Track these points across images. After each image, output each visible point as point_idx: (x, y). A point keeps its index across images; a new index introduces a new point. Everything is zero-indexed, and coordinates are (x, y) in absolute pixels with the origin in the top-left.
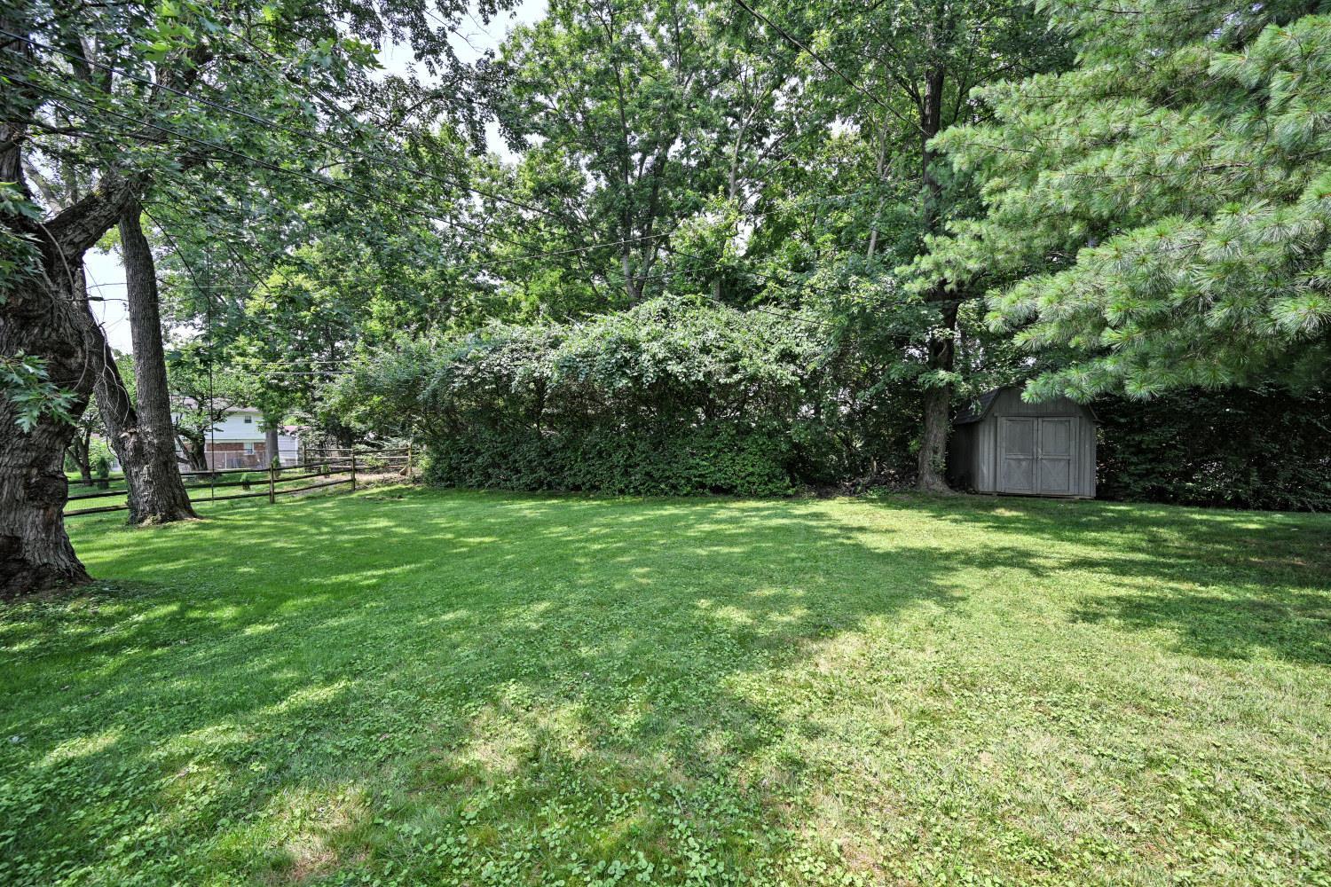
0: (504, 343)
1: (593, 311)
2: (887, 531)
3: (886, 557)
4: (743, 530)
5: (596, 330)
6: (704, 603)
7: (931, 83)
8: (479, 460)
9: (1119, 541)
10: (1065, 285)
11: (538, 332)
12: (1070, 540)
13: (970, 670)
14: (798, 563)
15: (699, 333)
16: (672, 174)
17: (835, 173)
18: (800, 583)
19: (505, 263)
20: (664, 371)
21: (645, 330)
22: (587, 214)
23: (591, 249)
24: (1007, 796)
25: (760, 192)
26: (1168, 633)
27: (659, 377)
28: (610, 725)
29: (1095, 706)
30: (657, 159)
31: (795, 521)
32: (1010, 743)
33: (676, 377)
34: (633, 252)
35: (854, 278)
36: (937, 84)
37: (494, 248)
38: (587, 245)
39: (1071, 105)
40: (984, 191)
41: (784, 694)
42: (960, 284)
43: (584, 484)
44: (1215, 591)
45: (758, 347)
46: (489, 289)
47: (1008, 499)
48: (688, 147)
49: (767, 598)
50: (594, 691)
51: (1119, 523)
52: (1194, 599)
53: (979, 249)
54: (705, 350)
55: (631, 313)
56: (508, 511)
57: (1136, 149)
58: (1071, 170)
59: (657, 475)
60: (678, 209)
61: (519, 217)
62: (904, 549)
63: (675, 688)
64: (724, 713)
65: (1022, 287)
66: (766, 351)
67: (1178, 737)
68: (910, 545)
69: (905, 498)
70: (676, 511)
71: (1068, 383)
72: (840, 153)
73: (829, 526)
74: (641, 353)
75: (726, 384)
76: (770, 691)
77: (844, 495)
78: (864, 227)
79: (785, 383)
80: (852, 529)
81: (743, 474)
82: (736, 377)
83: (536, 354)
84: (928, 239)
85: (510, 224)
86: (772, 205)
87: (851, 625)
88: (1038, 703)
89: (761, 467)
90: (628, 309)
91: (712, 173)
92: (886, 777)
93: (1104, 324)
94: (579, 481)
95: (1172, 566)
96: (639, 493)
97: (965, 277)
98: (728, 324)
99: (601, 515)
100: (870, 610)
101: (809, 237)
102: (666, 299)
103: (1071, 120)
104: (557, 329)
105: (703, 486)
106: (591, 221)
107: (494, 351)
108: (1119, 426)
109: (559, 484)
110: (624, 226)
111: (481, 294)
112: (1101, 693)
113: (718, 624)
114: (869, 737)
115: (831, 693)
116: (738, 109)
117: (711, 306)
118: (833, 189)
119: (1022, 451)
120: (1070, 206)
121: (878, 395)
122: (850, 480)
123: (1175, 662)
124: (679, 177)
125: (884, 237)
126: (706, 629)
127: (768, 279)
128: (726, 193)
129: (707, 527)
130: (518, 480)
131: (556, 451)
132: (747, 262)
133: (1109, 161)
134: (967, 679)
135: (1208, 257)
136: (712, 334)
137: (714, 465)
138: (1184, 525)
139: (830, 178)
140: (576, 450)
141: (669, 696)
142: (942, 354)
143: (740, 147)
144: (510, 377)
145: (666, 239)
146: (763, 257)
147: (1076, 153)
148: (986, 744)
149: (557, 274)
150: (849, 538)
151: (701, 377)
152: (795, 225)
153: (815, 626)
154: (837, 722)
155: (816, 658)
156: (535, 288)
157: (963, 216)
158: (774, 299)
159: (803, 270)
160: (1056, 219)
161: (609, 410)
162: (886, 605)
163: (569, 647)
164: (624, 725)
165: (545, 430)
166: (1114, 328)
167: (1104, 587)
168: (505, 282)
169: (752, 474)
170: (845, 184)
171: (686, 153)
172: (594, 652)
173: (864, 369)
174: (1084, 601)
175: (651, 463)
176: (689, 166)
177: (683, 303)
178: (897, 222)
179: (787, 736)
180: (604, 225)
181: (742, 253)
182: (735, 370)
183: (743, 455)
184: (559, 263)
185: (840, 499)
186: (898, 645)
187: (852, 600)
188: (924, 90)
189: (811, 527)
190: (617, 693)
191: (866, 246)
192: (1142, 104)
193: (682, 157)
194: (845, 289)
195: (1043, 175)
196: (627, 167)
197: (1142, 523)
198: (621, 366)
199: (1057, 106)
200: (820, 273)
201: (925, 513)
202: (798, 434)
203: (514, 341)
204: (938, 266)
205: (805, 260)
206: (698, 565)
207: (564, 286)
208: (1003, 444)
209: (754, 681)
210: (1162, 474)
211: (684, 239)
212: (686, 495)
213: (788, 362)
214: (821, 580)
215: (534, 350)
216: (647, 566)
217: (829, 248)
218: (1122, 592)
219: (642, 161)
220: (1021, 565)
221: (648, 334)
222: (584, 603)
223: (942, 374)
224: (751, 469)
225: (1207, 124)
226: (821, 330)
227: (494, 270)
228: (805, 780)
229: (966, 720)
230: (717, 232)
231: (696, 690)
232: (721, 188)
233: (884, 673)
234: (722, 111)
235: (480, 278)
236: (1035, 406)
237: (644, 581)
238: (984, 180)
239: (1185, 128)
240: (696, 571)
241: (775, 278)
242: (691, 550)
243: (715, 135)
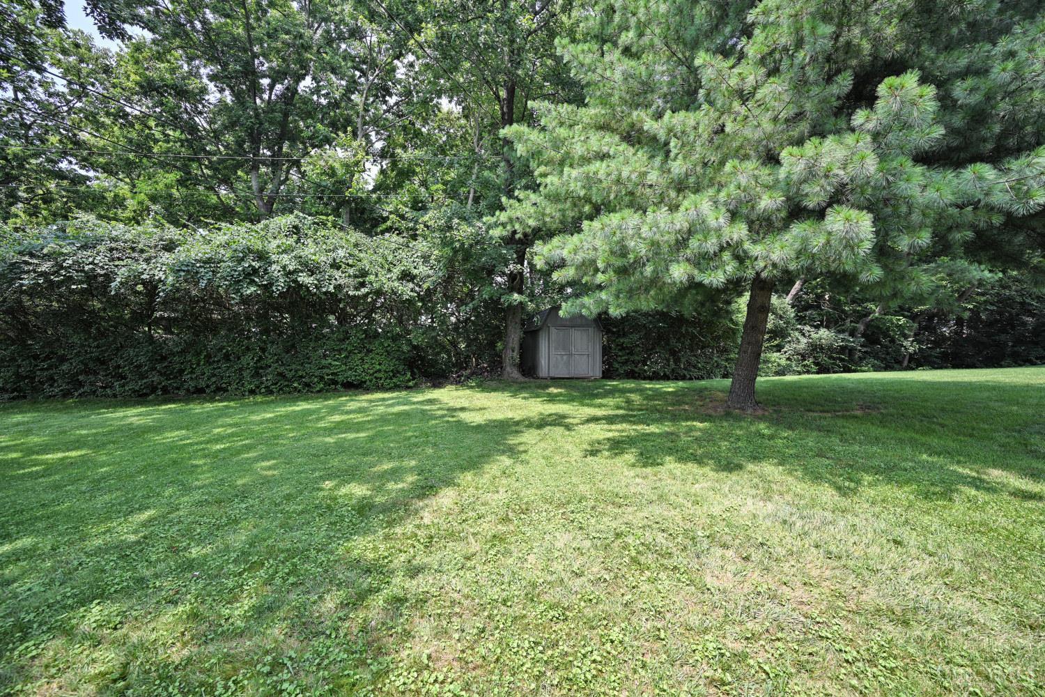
0: (99, 240)
1: (218, 219)
2: (481, 409)
3: (479, 428)
4: (370, 418)
5: (220, 238)
6: (328, 484)
7: (507, 89)
8: (65, 367)
9: (612, 403)
10: (578, 243)
11: (149, 231)
12: (588, 405)
13: (526, 500)
14: (413, 441)
15: (330, 251)
16: (303, 107)
17: (444, 138)
18: (413, 456)
19: (102, 155)
20: (295, 281)
21: (274, 243)
22: (210, 123)
23: (215, 158)
24: (541, 580)
25: (384, 140)
26: (630, 457)
27: (290, 287)
28: (220, 616)
29: (593, 508)
30: (287, 89)
31: (414, 407)
32: (546, 544)
33: (308, 288)
34: (263, 169)
35: (456, 221)
36: (511, 92)
37: (84, 136)
38: (209, 153)
39: (584, 128)
40: (536, 173)
41: (394, 547)
42: (525, 235)
43: (208, 386)
44: (653, 429)
45: (382, 267)
46: (78, 180)
47: (556, 381)
48: (318, 86)
49: (386, 471)
50: (204, 588)
51: (611, 393)
52: (644, 434)
53: (535, 212)
54: (335, 265)
55: (260, 226)
56: (108, 419)
57: (613, 164)
58: (581, 170)
59: (289, 375)
60: (310, 138)
61: (121, 110)
62: (490, 421)
63: (295, 565)
64: (340, 576)
65: (556, 241)
66: (389, 270)
67: (631, 517)
68: (495, 418)
69: (493, 384)
70: (309, 407)
71: (583, 306)
72: (447, 124)
73: (439, 409)
74: (270, 264)
75: (355, 296)
76: (382, 547)
77: (452, 384)
78: (463, 184)
79: (405, 297)
80: (456, 410)
81: (371, 372)
82: (364, 291)
83: (144, 256)
84: (504, 199)
85: (108, 114)
86: (394, 153)
87: (449, 482)
88: (563, 514)
89: (388, 365)
90: (259, 221)
91: (342, 115)
92: (466, 591)
93: (597, 270)
94: (202, 384)
95: (635, 416)
96: (271, 393)
97: (528, 230)
98: (356, 245)
99: (226, 415)
100: (463, 469)
101: (424, 184)
102: (297, 217)
103: (582, 138)
104: (172, 232)
105: (335, 382)
106: (214, 131)
107: (84, 247)
108: (613, 333)
109: (178, 388)
110: (252, 142)
111: (65, 183)
112: (596, 500)
113: (340, 500)
114: (456, 564)
115: (431, 537)
116: (364, 67)
117: (342, 229)
118: (442, 150)
119: (564, 349)
120: (582, 193)
121: (475, 309)
122: (457, 372)
123: (632, 473)
124: (310, 111)
125: (478, 194)
126: (329, 507)
127: (391, 213)
128: (355, 135)
129: (337, 418)
130: (123, 386)
131: (173, 354)
132: (374, 196)
133: (599, 167)
134: (524, 507)
135: (643, 235)
136: (341, 253)
137: (345, 364)
138: (641, 391)
139: (441, 142)
140: (198, 354)
141: (288, 574)
142: (516, 282)
143: (366, 99)
144: (109, 277)
145: (297, 164)
146: (388, 194)
147: (585, 160)
148: (532, 548)
149: (172, 177)
150: (453, 417)
151: (331, 289)
152: (414, 173)
153: (422, 488)
154: (433, 560)
155: (422, 513)
156: (144, 187)
157: (526, 187)
158: (396, 229)
159: (420, 209)
160: (577, 201)
161: (237, 315)
162: (474, 463)
163: (176, 551)
164: (236, 613)
165: (159, 333)
166: (603, 272)
167: (602, 432)
168: (102, 176)
169: (379, 371)
170: (451, 148)
171: (317, 91)
172: (208, 550)
173: (465, 290)
174: (591, 444)
175: (283, 364)
176: (320, 104)
177: (314, 223)
178: (486, 184)
179: (394, 581)
180: (229, 138)
181: (370, 187)
182: (363, 285)
183: (371, 355)
184: (175, 166)
185: (449, 387)
186: (481, 491)
187: (452, 464)
188: (503, 94)
189: (426, 410)
190: (230, 584)
191: (467, 198)
192: (617, 138)
193: (313, 93)
194: (450, 228)
195: (566, 169)
196: (255, 89)
197: (623, 391)
198: (249, 274)
199: (576, 127)
200: (431, 213)
201: (506, 394)
202: (417, 338)
203: (113, 240)
204: (511, 220)
205: (422, 202)
206: (326, 451)
207: (183, 190)
208: (553, 345)
209: (370, 542)
210: (633, 362)
211: (315, 166)
212: (319, 392)
213: (408, 281)
214: (430, 451)
215: (142, 251)
216: (274, 458)
217: (440, 196)
218: (610, 435)
219: (272, 87)
220: (560, 425)
221: (278, 247)
222: (200, 504)
223: (516, 296)
224: (378, 367)
225: (645, 158)
226: (433, 257)
227: (84, 159)
228: (405, 612)
229: (521, 536)
230: (347, 166)
231: (315, 562)
232: (349, 129)
233: (471, 514)
234: (350, 64)
235: (64, 165)
236: (566, 320)
237: (270, 473)
238: (535, 165)
239: (636, 158)
240: (322, 458)
241: (396, 212)
242: (320, 439)
243: (344, 83)
